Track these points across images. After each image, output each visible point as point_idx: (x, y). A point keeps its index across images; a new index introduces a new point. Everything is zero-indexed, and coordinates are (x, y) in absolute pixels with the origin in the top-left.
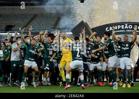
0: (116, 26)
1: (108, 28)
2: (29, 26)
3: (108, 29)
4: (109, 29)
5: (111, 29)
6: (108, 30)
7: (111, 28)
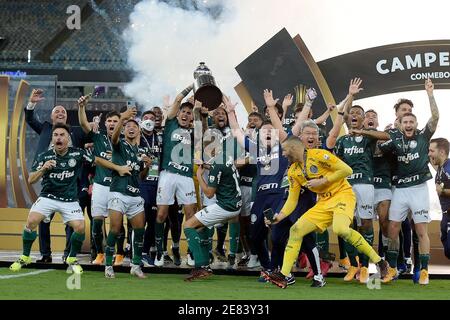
0: (418, 57)
1: (384, 62)
2: (65, 43)
3: (383, 67)
4: (388, 66)
5: (397, 64)
6: (387, 71)
7: (396, 60)
